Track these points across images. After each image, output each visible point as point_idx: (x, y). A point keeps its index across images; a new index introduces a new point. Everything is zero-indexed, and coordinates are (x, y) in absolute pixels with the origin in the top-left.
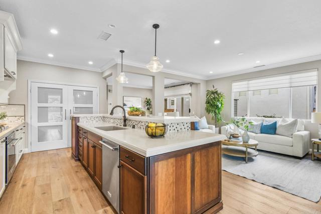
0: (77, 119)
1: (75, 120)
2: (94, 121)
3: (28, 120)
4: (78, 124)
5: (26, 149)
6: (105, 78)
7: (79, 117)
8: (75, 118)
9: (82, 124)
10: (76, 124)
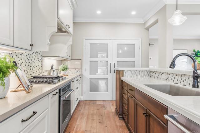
0: (121, 72)
1: (119, 73)
2: (139, 76)
3: (83, 73)
4: (123, 78)
5: (82, 97)
6: (147, 29)
7: (123, 71)
8: (120, 71)
9: (127, 78)
10: (120, 79)
